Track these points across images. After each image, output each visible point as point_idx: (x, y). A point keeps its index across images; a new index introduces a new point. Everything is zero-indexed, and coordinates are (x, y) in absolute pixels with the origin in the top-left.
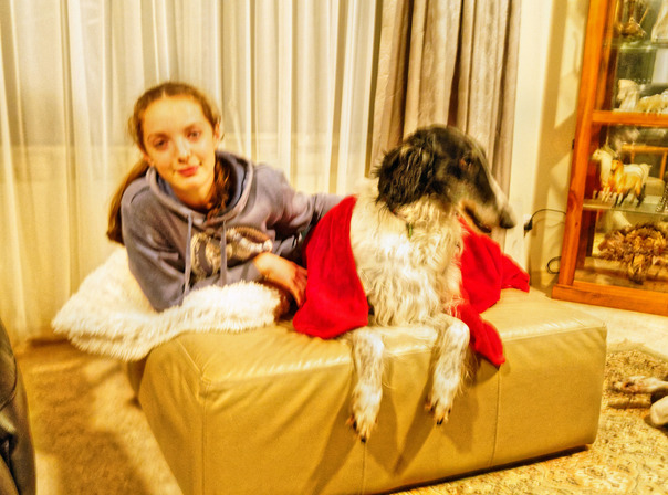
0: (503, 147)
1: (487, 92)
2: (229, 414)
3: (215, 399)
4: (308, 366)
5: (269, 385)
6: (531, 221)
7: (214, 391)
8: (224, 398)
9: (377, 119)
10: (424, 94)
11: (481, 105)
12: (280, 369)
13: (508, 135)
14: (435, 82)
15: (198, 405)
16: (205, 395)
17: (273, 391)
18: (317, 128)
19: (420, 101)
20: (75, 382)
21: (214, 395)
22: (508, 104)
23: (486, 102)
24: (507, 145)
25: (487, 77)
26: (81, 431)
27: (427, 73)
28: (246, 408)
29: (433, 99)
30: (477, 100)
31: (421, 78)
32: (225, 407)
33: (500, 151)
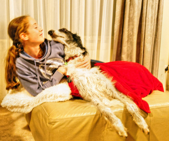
0: (157, 42)
1: (152, 22)
2: (58, 130)
3: (53, 125)
4: (85, 114)
5: (72, 120)
6: (167, 67)
7: (53, 122)
8: (56, 124)
10: (130, 23)
11: (149, 27)
12: (76, 115)
13: (159, 38)
14: (133, 19)
15: (48, 126)
16: (50, 123)
17: (73, 122)
18: (92, 34)
19: (129, 25)
20: (8, 119)
21: (53, 123)
22: (159, 27)
23: (151, 26)
24: (159, 41)
25: (152, 17)
26: (10, 136)
27: (131, 16)
28: (64, 128)
29: (133, 25)
30: (148, 25)
31: (129, 17)
32: (56, 128)
33: (156, 43)
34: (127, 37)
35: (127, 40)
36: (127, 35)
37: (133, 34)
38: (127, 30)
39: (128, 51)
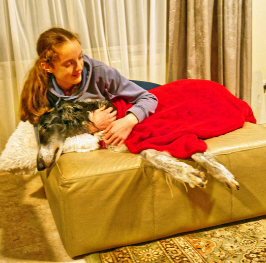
0: (246, 44)
1: (234, 13)
2: (75, 195)
3: (69, 187)
8: (73, 186)
9: (171, 34)
10: (197, 18)
11: (231, 21)
13: (249, 36)
14: (202, 11)
15: (60, 191)
16: (63, 185)
19: (195, 21)
21: (67, 185)
22: (248, 19)
23: (233, 19)
24: (248, 41)
25: (234, 5)
27: (198, 6)
28: (85, 192)
29: (202, 20)
30: (228, 18)
31: (195, 9)
32: (74, 191)
34: (194, 40)
35: (194, 45)
36: (194, 37)
37: (203, 34)
38: (194, 29)
39: (196, 62)
